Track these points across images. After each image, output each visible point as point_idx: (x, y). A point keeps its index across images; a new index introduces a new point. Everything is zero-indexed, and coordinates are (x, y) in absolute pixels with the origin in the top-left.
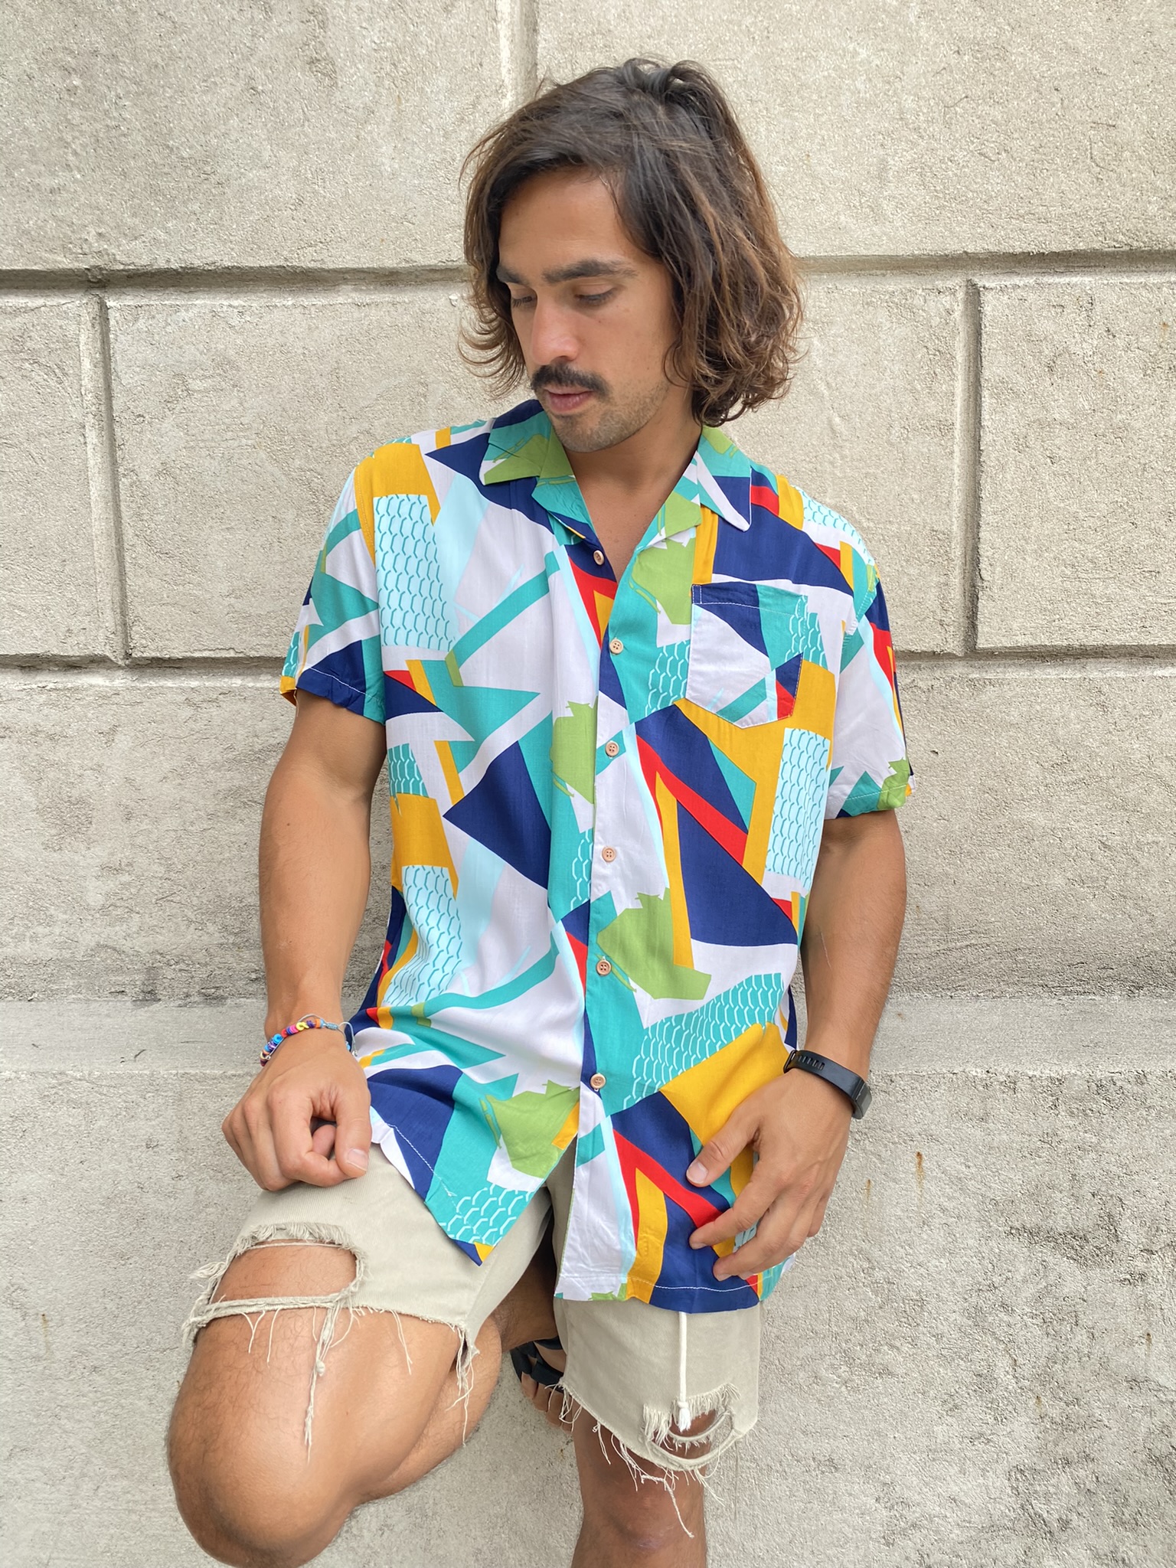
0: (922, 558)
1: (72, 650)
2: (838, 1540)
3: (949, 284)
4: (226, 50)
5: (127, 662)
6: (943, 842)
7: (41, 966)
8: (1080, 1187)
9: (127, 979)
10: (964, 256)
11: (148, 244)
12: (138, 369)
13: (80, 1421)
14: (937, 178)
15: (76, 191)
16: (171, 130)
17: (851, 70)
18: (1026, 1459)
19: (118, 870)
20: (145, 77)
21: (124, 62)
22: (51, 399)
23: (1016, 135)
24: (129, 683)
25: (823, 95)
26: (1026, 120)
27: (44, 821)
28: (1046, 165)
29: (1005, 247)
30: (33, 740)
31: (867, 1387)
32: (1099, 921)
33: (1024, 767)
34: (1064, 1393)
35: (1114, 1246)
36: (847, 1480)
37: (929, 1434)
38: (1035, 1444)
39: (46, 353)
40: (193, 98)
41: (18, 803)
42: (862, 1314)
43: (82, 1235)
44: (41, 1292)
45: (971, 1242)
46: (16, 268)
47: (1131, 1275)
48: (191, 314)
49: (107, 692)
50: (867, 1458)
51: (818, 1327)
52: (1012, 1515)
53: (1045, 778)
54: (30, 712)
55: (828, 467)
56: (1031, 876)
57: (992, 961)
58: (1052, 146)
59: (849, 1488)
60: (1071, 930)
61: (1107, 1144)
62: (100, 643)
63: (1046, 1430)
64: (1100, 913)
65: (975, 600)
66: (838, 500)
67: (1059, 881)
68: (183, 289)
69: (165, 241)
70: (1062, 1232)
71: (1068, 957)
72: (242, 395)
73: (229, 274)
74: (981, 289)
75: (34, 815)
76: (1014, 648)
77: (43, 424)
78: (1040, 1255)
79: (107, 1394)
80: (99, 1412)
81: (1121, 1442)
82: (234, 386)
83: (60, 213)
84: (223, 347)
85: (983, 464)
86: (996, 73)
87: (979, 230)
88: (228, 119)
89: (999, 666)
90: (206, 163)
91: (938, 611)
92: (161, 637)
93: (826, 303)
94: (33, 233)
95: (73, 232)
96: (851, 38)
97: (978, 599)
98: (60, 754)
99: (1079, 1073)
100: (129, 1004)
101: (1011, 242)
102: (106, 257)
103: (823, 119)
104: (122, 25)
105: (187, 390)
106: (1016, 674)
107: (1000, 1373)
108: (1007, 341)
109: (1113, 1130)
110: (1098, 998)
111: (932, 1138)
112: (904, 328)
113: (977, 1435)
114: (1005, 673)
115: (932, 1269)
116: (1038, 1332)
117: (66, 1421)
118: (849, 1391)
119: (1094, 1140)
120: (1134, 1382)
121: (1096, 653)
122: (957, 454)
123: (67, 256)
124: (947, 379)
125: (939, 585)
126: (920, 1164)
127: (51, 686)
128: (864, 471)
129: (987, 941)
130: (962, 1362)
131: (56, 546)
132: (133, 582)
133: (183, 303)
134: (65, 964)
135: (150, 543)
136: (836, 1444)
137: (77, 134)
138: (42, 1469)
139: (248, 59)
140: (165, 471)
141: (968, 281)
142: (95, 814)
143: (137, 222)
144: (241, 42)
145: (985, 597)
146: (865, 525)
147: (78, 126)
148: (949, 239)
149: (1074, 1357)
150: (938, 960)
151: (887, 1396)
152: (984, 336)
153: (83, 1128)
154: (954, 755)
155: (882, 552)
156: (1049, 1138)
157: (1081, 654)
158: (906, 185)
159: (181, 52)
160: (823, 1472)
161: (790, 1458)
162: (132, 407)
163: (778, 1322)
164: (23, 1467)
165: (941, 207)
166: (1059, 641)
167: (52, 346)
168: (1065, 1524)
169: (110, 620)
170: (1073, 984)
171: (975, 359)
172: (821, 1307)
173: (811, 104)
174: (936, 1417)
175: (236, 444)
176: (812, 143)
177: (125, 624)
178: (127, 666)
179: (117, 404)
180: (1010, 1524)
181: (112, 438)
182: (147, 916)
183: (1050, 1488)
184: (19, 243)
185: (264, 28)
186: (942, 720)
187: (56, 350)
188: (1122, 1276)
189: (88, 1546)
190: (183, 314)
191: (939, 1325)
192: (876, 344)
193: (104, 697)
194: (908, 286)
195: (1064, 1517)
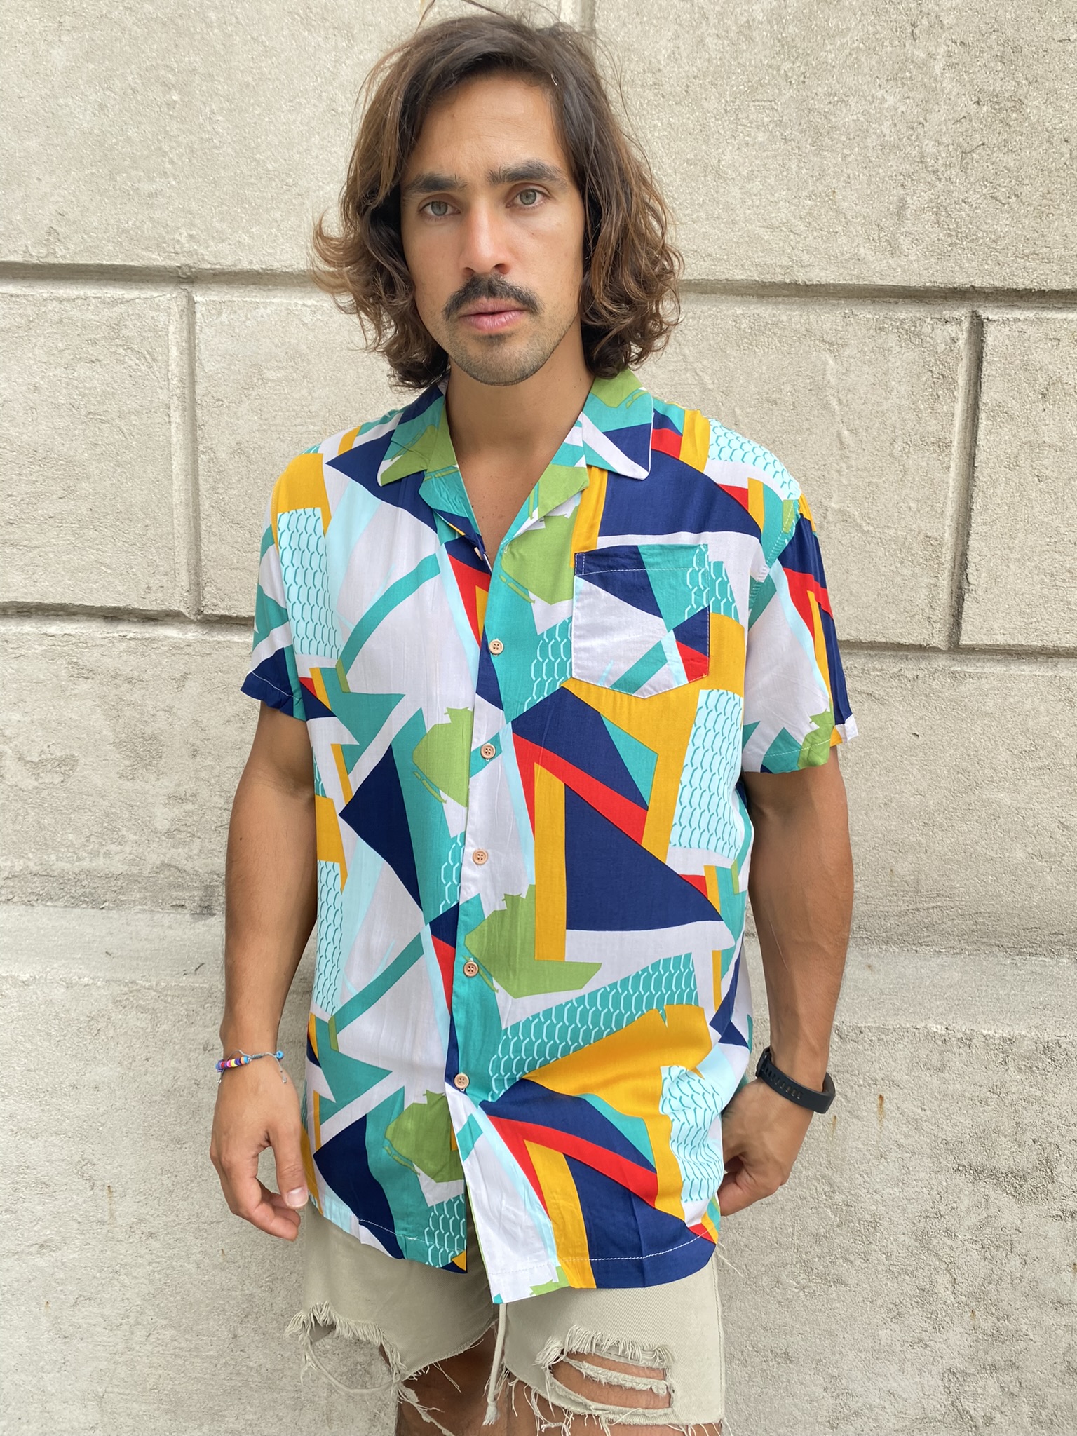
0: (915, 561)
1: (150, 605)
2: (789, 1421)
3: (956, 314)
4: (312, 74)
5: (199, 617)
6: (918, 815)
7: (112, 879)
8: (1023, 1134)
9: (187, 894)
10: (972, 290)
11: (233, 247)
12: (219, 358)
13: (136, 1278)
14: (951, 217)
15: (171, 196)
16: (258, 145)
17: (878, 115)
18: (958, 1363)
19: (183, 800)
20: (238, 95)
21: (219, 81)
22: (141, 381)
23: (1026, 182)
24: (200, 637)
25: (851, 137)
26: (1036, 168)
27: (120, 753)
28: (1052, 210)
29: (1009, 284)
30: (113, 682)
31: (822, 1293)
32: (1053, 892)
33: (995, 752)
34: (996, 1309)
35: (1049, 1187)
36: (799, 1371)
37: (874, 1337)
38: (968, 1351)
39: (138, 340)
40: (280, 117)
41: (97, 736)
42: (822, 1230)
43: (144, 1121)
44: (108, 1167)
45: (922, 1175)
46: (115, 263)
47: (1063, 1212)
48: (268, 311)
49: (180, 643)
50: (818, 1353)
51: (783, 1239)
52: (943, 1410)
53: (1014, 763)
54: (111, 657)
55: (835, 475)
56: (995, 849)
57: (955, 922)
58: (1058, 192)
59: (800, 1378)
60: (1028, 899)
61: (1049, 1098)
62: (175, 600)
63: (978, 1340)
64: (1055, 885)
65: (961, 601)
66: (843, 504)
67: (1020, 854)
68: (262, 287)
69: (248, 245)
70: (1004, 1171)
71: (1024, 922)
72: (311, 385)
73: (304, 276)
74: (985, 321)
75: (111, 747)
76: (994, 645)
77: (133, 404)
78: (983, 1190)
79: (161, 1257)
80: (153, 1272)
81: (1044, 1354)
82: (305, 377)
83: (156, 215)
84: (296, 341)
85: (977, 479)
86: (1012, 123)
87: (986, 267)
88: (310, 137)
89: (978, 661)
90: (289, 176)
91: (927, 610)
92: (230, 598)
93: (842, 327)
94: (131, 232)
95: (167, 233)
96: (880, 86)
97: (964, 600)
98: (136, 696)
99: (1028, 1035)
100: (188, 916)
101: (1015, 279)
102: (195, 257)
103: (850, 159)
104: (219, 47)
105: (262, 379)
106: (994, 669)
107: (940, 1289)
108: (1006, 368)
109: (1056, 1085)
110: (1047, 960)
111: (893, 1083)
112: (911, 353)
113: (917, 1340)
114: (983, 667)
115: (885, 1196)
116: (976, 1255)
117: (125, 1277)
118: (806, 1296)
119: (1038, 1094)
120: (1059, 1304)
121: (1067, 653)
122: (953, 469)
123: (161, 254)
124: (949, 400)
125: (929, 586)
126: (881, 1105)
127: (131, 635)
128: (867, 481)
129: (952, 904)
130: (907, 1278)
131: (140, 512)
132: (207, 547)
133: (262, 300)
134: (133, 879)
135: (223, 513)
136: (792, 1340)
137: (175, 145)
138: (102, 1316)
139: (331, 83)
140: (239, 450)
141: (973, 312)
142: (165, 749)
143: (224, 227)
144: (325, 67)
145: (970, 599)
146: (865, 529)
147: (175, 137)
148: (958, 274)
149: (1007, 1279)
150: (906, 918)
151: (839, 1302)
152: (985, 364)
153: (149, 1030)
154: (933, 738)
155: (880, 554)
156: (998, 1090)
157: (1053, 654)
158: (922, 223)
159: (270, 73)
160: (779, 1363)
161: (750, 1349)
162: (212, 392)
163: (747, 1232)
164: (86, 1313)
165: (953, 244)
166: (1035, 642)
167: (144, 334)
168: (989, 1420)
169: (184, 579)
170: (1026, 946)
171: (975, 384)
172: (786, 1222)
173: (840, 145)
174: (881, 1323)
175: (304, 429)
176: (838, 181)
177: (198, 584)
178: (199, 621)
179: (199, 389)
180: (940, 1417)
181: (194, 418)
182: (207, 840)
183: (978, 1389)
184: (118, 241)
185: (346, 55)
186: (924, 707)
187: (148, 338)
188: (1055, 1213)
189: (139, 1383)
190: (262, 311)
191: (889, 1244)
192: (886, 366)
193: (178, 648)
194: (918, 315)
195: (989, 1414)
